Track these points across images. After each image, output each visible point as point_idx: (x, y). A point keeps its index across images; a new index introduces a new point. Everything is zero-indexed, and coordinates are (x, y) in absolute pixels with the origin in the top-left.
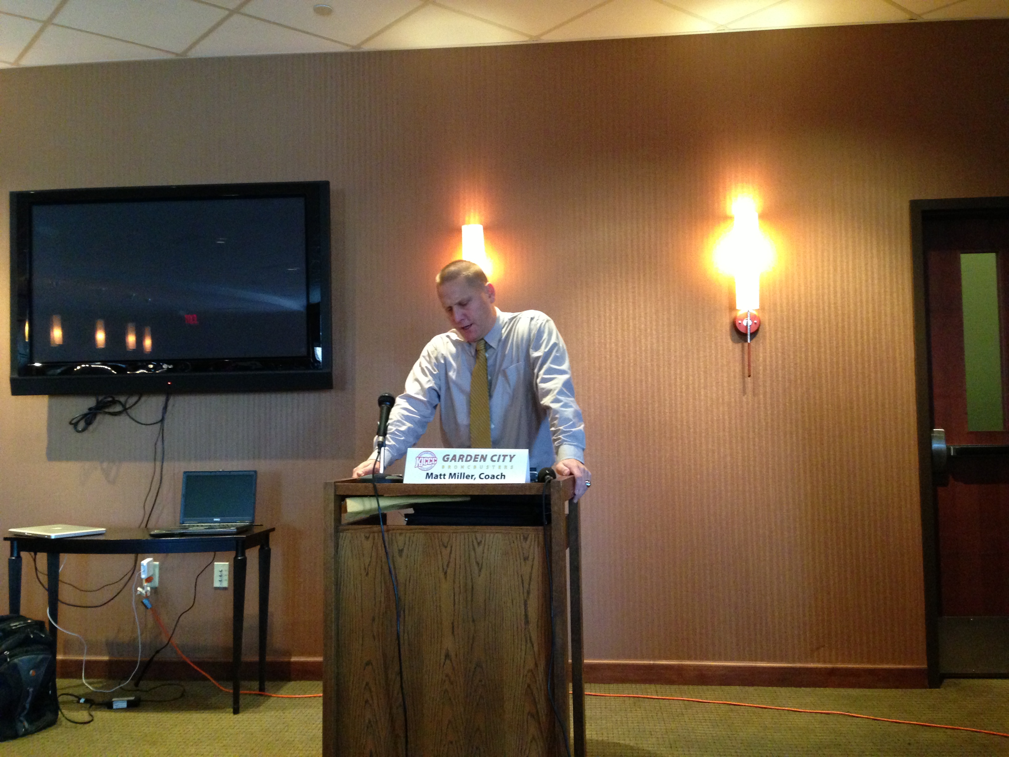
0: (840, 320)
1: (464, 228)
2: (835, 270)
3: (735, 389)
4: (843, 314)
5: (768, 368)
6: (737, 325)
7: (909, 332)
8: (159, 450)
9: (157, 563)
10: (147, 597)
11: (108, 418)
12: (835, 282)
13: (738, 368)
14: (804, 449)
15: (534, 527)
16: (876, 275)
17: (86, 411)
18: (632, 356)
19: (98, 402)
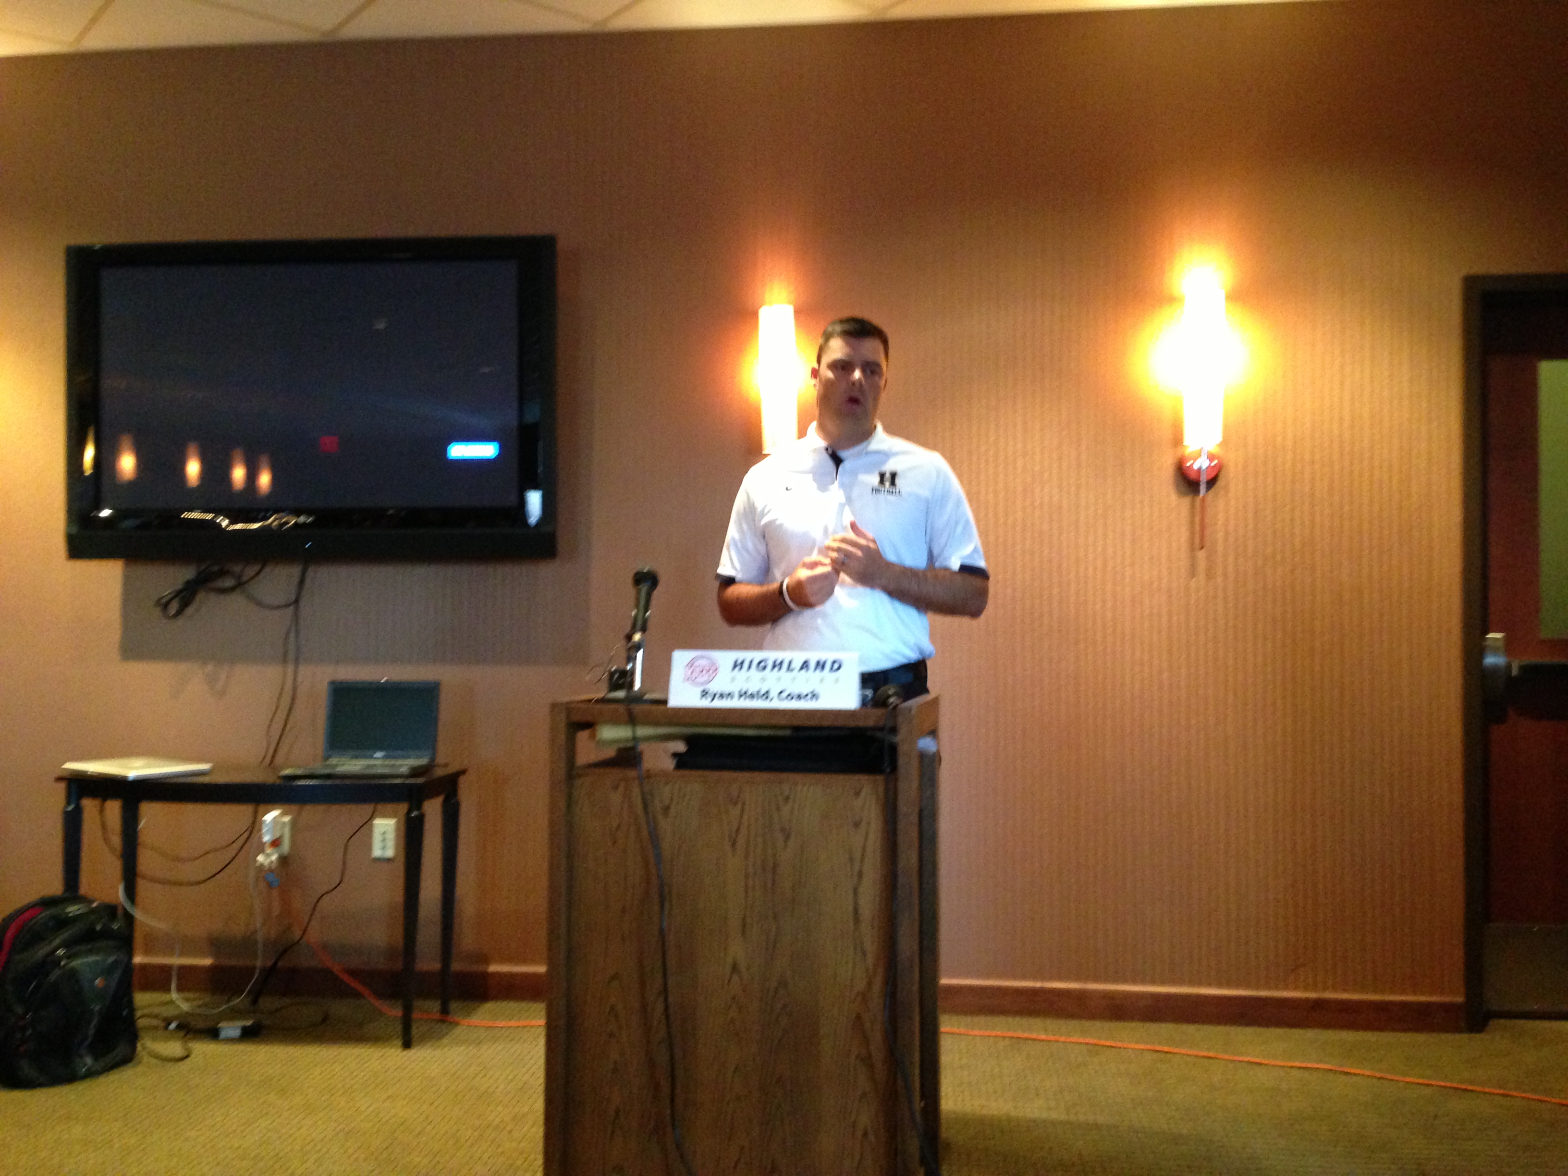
0: (1347, 462)
1: (763, 312)
2: (1342, 382)
3: (1178, 568)
4: (1352, 453)
5: (1231, 536)
6: (1185, 469)
8: (292, 647)
9: (288, 818)
10: (271, 870)
11: (213, 597)
12: (1341, 401)
13: (1185, 534)
14: (1284, 663)
15: (871, 777)
16: (1405, 393)
17: (179, 586)
19: (199, 573)
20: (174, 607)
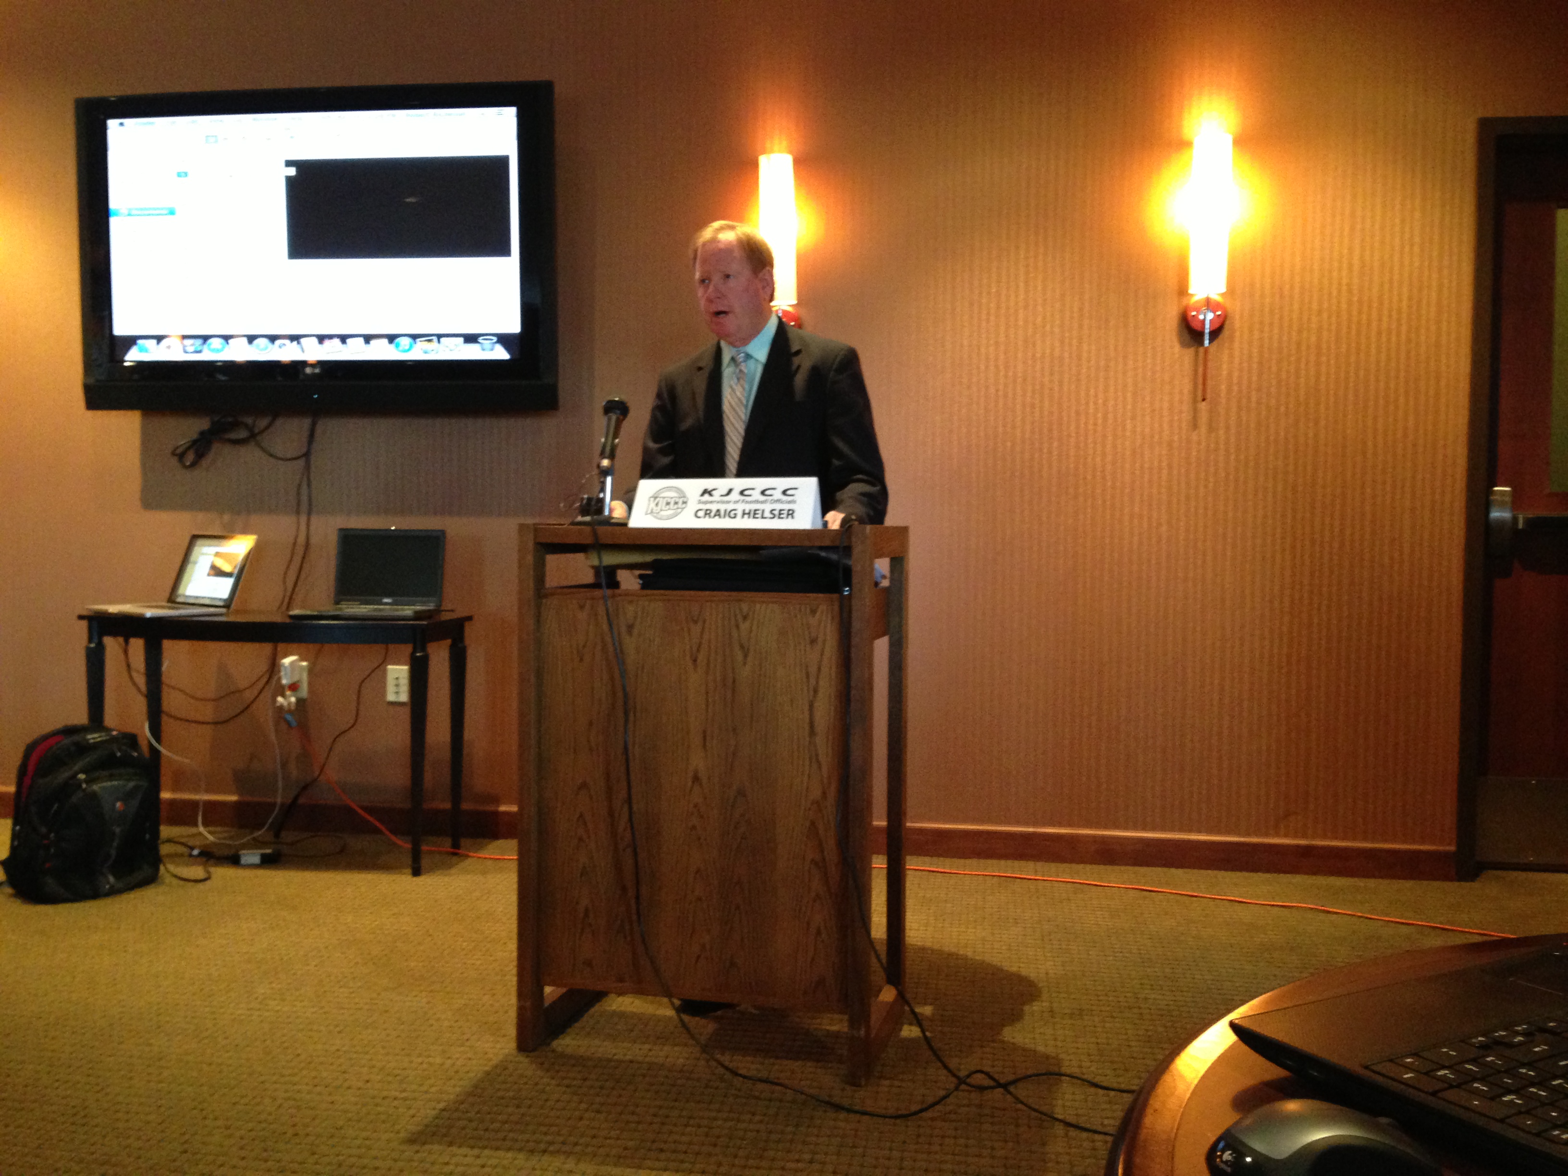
0: (1355, 313)
1: (763, 160)
2: (1352, 229)
3: (1180, 420)
4: (1360, 301)
5: (1235, 388)
6: (1190, 318)
7: (1466, 333)
8: (304, 498)
9: (305, 664)
10: (290, 711)
11: (227, 449)
12: (1351, 250)
13: (1187, 387)
14: (1283, 516)
16: (1417, 240)
17: (195, 436)
18: (1020, 367)
20: (190, 457)
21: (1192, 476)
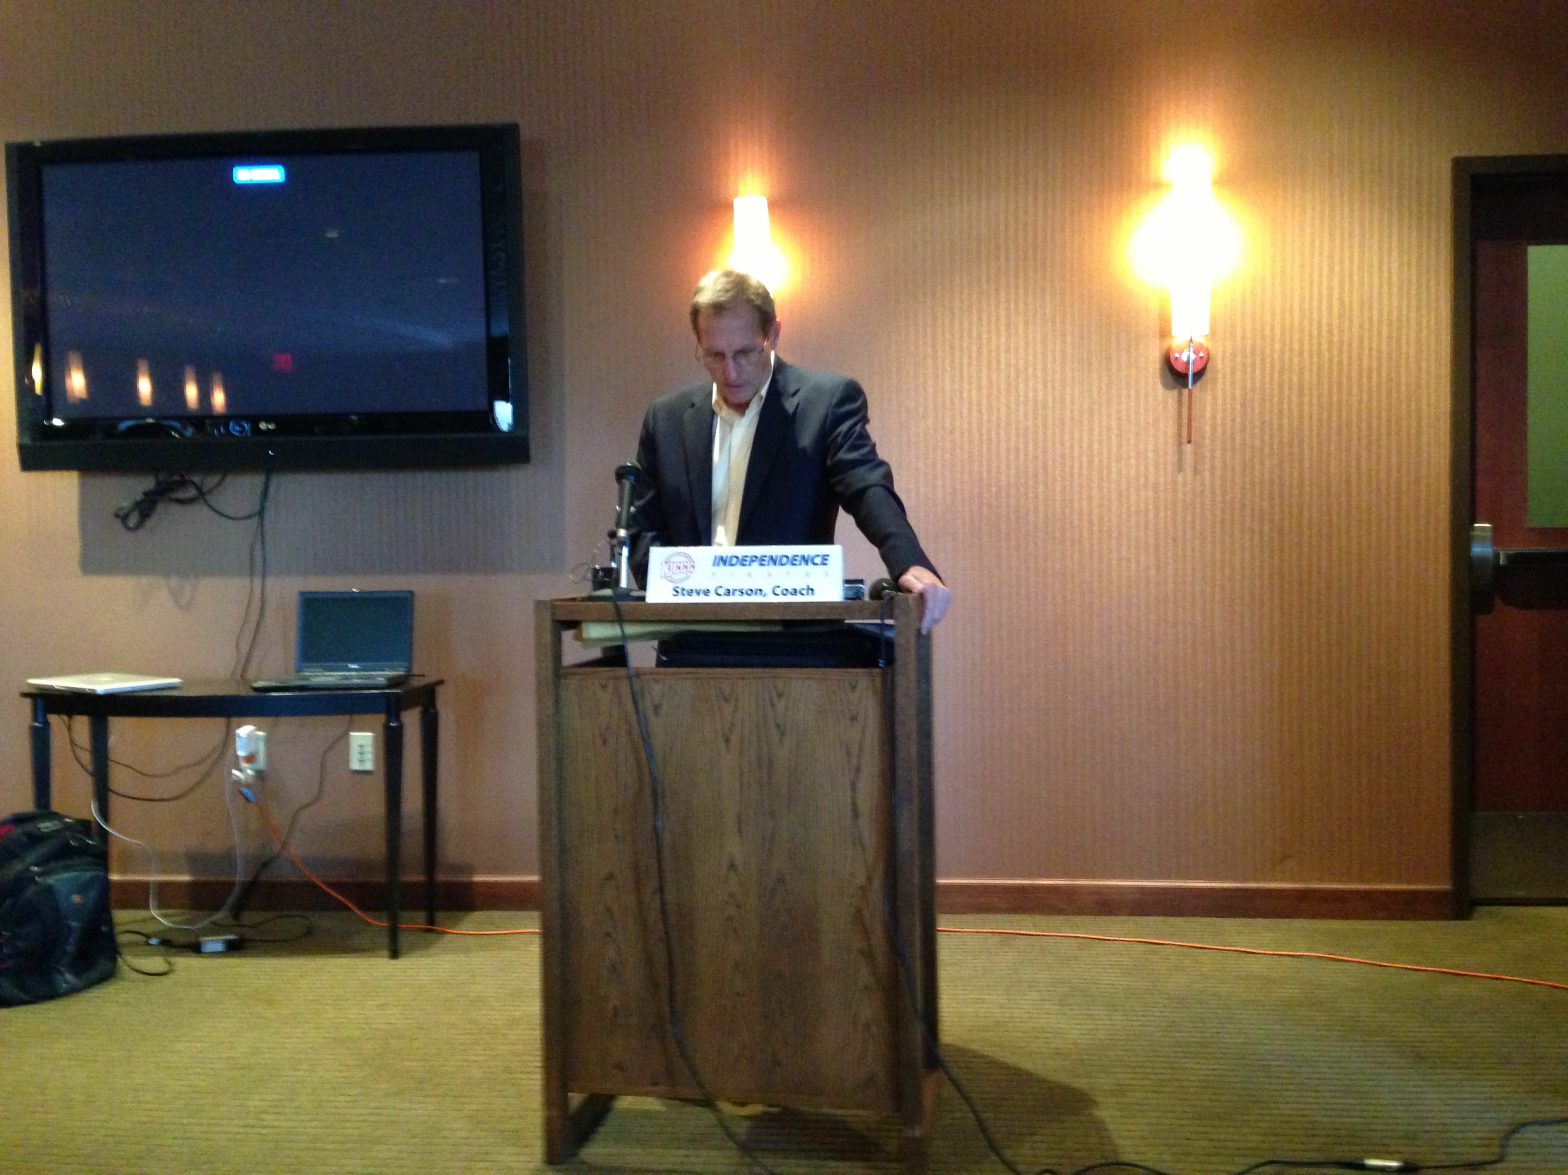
0: (1335, 353)
1: (737, 203)
2: (1331, 270)
3: (1166, 464)
4: (1341, 342)
5: (1219, 429)
6: (1173, 361)
7: (1445, 371)
8: (258, 558)
9: (261, 733)
10: (248, 786)
11: (175, 510)
12: (1330, 289)
13: (1171, 429)
14: (1271, 557)
15: (866, 670)
16: (1395, 278)
17: (139, 497)
18: (1003, 410)
19: (158, 483)
20: (134, 519)
21: (1179, 519)
